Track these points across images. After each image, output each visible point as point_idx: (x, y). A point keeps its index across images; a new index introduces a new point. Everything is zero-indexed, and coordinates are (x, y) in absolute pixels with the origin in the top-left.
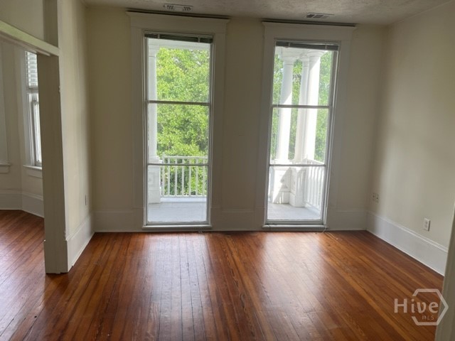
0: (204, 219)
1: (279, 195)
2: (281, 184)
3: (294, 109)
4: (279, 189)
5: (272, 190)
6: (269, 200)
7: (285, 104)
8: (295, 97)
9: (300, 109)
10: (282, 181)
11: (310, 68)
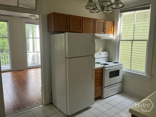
0: (10, 68)
1: (31, 62)
2: (32, 59)
3: (33, 39)
4: (31, 60)
5: (29, 61)
6: (28, 64)
7: (30, 37)
8: (33, 35)
9: (34, 39)
10: (32, 58)
11: (36, 28)
